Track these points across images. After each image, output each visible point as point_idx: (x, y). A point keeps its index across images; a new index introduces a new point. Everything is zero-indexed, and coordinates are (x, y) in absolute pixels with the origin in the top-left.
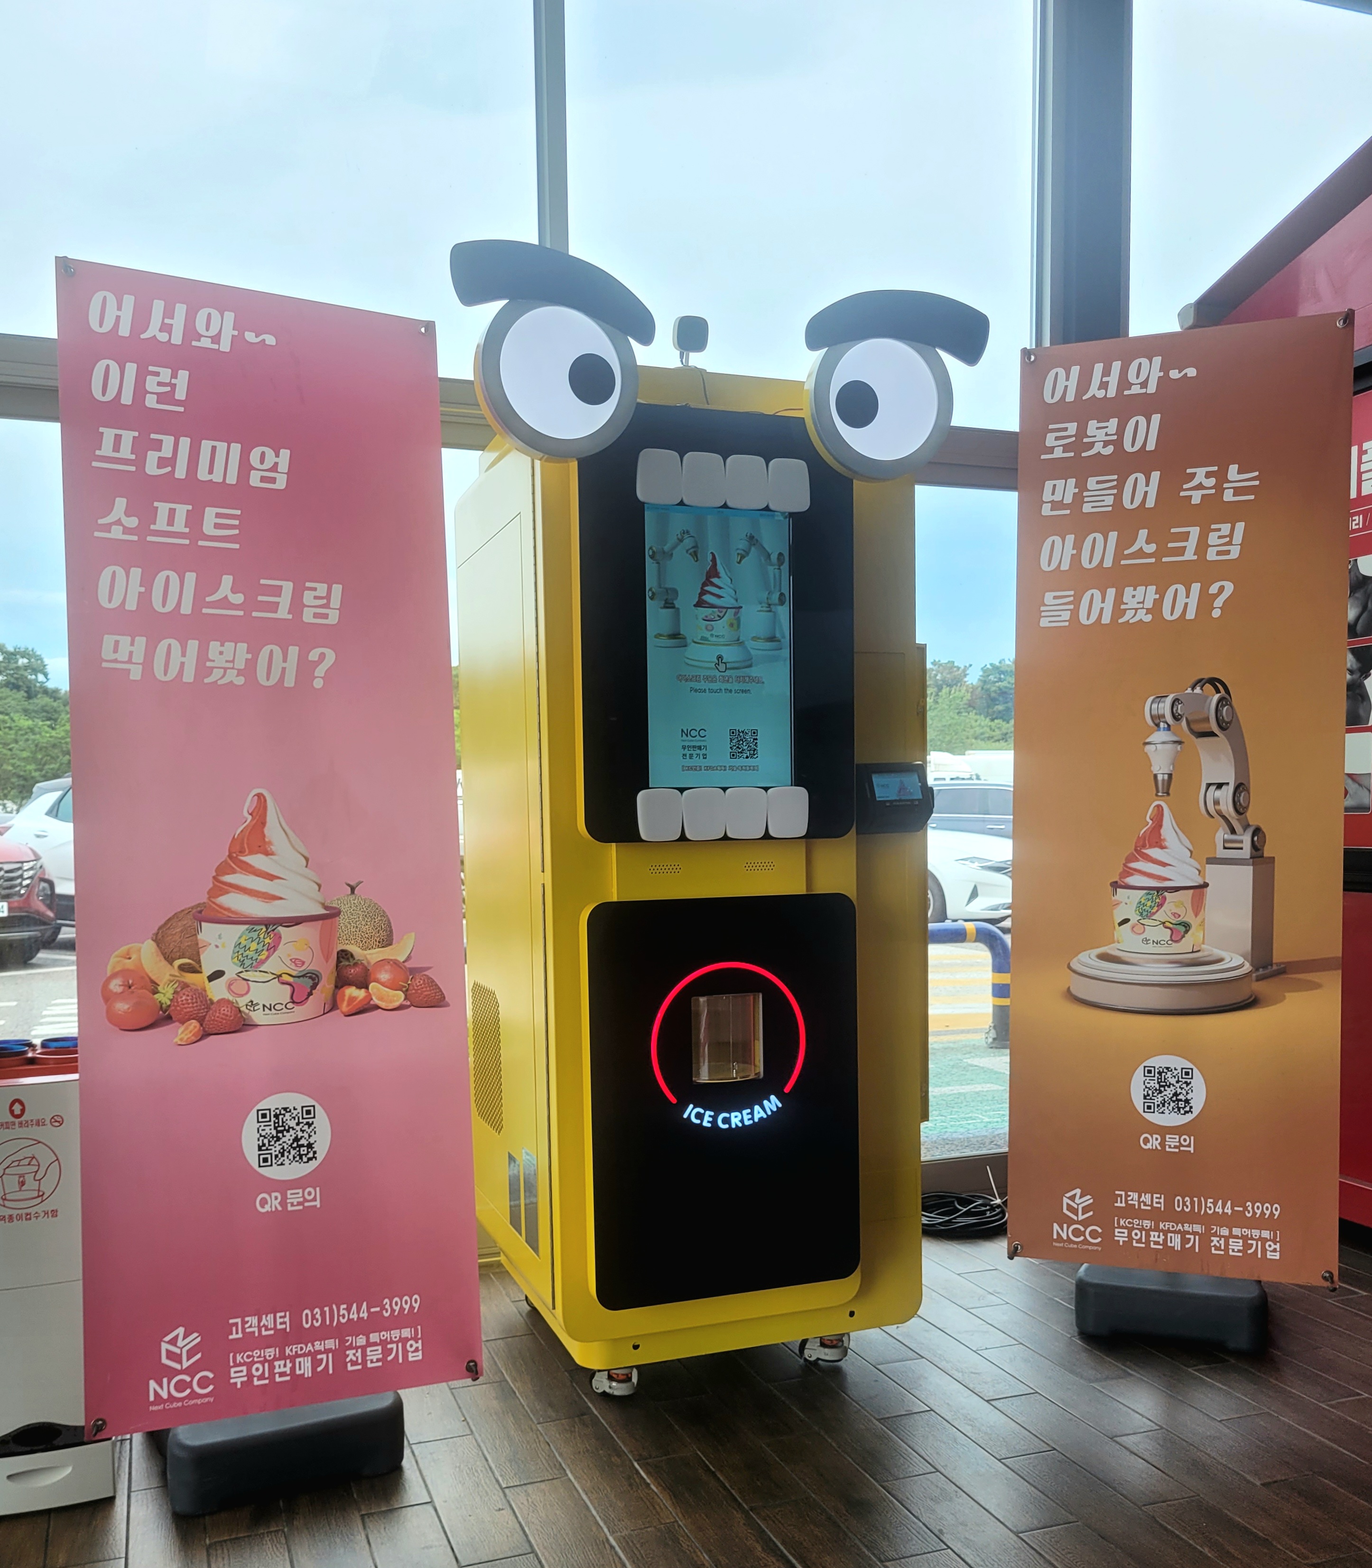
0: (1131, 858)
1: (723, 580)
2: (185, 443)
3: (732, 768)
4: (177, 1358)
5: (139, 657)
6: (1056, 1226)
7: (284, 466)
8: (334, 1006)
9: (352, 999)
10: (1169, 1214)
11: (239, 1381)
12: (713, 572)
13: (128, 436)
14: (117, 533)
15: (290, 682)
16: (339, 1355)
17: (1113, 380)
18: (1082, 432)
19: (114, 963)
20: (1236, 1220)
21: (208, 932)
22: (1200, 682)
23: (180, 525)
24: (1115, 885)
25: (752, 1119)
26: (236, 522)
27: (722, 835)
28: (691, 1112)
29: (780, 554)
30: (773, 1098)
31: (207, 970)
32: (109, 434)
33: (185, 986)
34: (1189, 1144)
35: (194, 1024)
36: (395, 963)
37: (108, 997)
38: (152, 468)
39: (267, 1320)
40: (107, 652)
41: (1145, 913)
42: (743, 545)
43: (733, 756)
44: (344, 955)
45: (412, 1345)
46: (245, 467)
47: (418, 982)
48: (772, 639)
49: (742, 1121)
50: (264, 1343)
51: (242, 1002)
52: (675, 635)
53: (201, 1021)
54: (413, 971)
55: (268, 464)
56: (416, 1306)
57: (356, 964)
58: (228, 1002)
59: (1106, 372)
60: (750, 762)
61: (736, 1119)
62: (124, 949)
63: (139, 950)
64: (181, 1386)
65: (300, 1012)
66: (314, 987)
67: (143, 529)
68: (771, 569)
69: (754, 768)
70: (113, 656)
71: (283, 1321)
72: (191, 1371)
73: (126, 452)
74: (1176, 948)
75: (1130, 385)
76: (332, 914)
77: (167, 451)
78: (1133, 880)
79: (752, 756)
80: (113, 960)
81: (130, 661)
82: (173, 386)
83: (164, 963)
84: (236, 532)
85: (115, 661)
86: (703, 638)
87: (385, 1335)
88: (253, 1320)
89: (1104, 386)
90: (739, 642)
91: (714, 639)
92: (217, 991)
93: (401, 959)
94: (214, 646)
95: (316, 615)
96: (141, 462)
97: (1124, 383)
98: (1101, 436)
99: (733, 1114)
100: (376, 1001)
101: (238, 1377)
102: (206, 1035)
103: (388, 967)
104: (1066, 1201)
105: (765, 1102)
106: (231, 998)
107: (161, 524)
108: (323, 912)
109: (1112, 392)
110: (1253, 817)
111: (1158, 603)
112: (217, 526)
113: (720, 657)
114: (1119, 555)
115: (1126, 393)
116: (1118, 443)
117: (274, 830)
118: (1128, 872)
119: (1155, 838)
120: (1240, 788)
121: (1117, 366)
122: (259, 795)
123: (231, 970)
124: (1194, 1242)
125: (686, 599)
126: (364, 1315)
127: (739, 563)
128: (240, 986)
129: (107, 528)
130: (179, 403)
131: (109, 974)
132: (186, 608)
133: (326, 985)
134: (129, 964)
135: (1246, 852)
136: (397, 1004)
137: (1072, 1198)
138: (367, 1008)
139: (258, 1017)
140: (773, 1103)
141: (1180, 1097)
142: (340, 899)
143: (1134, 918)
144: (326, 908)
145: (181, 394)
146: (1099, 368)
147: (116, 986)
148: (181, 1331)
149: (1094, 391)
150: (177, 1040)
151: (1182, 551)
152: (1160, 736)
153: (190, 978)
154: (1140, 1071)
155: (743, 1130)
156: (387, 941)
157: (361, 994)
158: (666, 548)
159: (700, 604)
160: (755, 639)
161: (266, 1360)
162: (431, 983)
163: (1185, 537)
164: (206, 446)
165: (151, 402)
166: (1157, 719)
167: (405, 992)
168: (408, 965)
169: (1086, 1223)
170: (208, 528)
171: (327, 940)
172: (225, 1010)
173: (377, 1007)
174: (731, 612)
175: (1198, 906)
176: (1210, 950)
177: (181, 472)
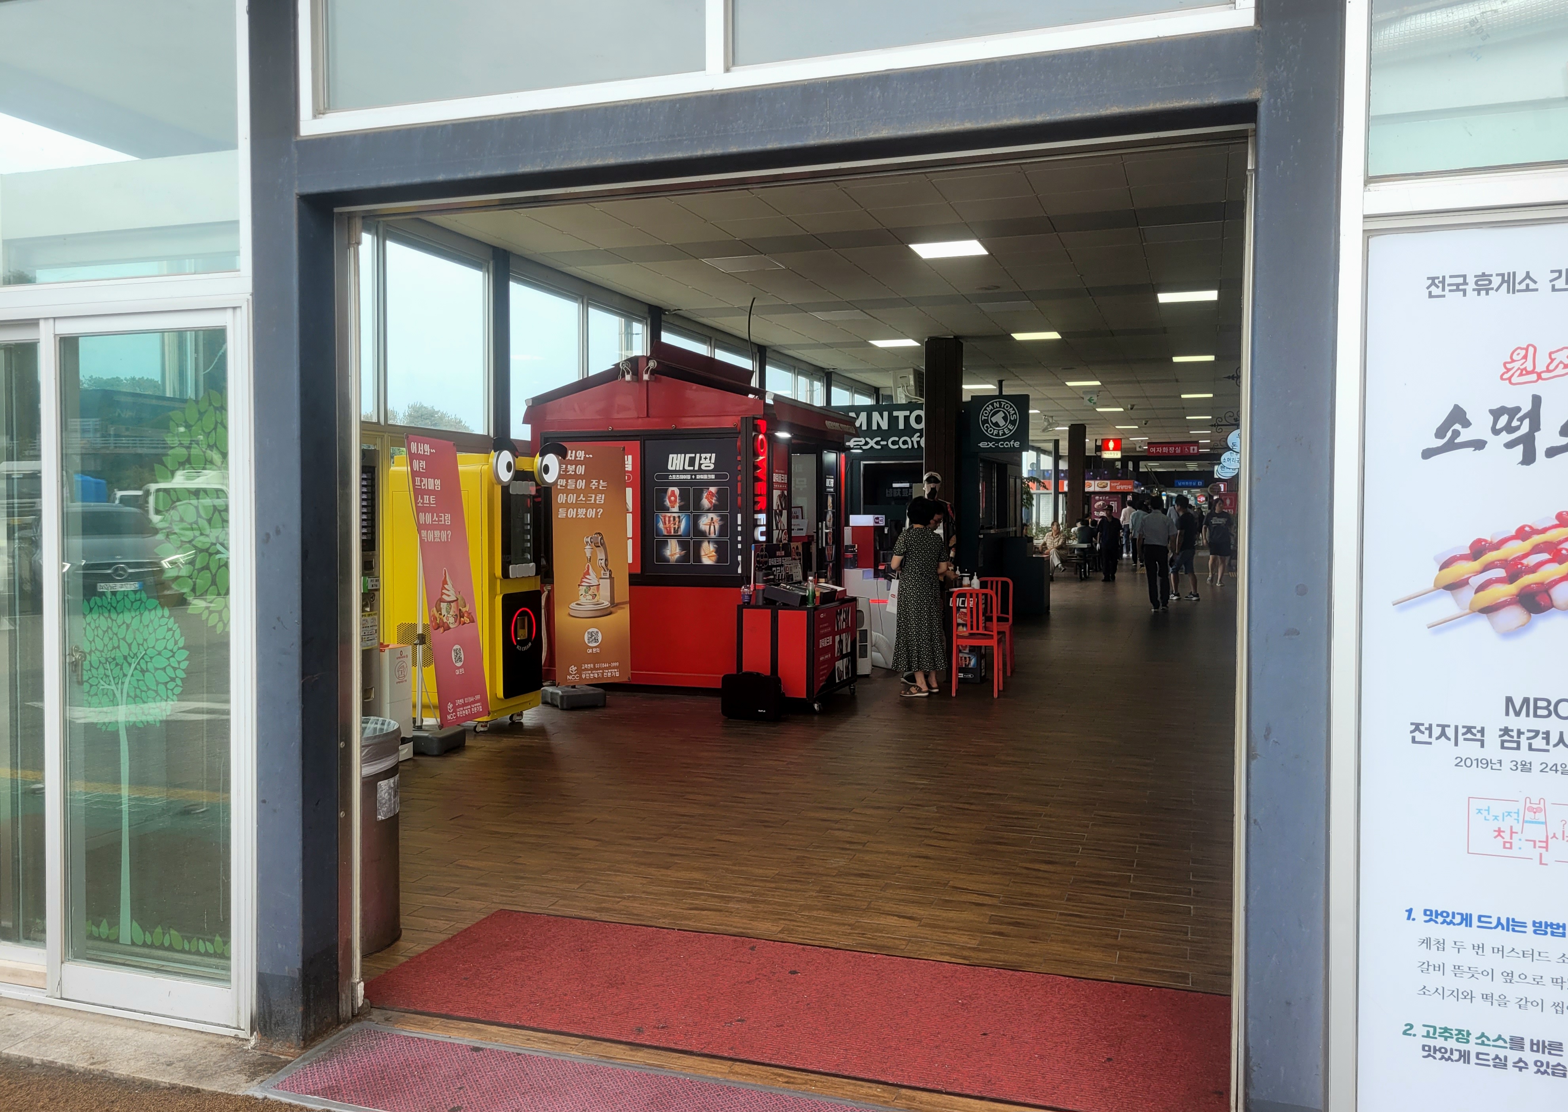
0: (583, 578)
6: (568, 676)
10: (595, 669)
18: (566, 468)
20: (610, 668)
22: (596, 533)
24: (579, 585)
34: (598, 650)
41: (586, 592)
59: (572, 453)
74: (594, 601)
78: (583, 584)
97: (576, 457)
98: (571, 469)
104: (570, 669)
110: (609, 567)
111: (586, 513)
114: (576, 500)
115: (576, 459)
116: (575, 472)
118: (582, 582)
119: (588, 573)
120: (606, 560)
124: (600, 675)
135: (608, 576)
137: (572, 668)
143: (584, 594)
151: (591, 500)
152: (588, 547)
163: (591, 497)
166: (587, 542)
167: (469, 619)
169: (575, 674)
175: (598, 590)
176: (601, 601)
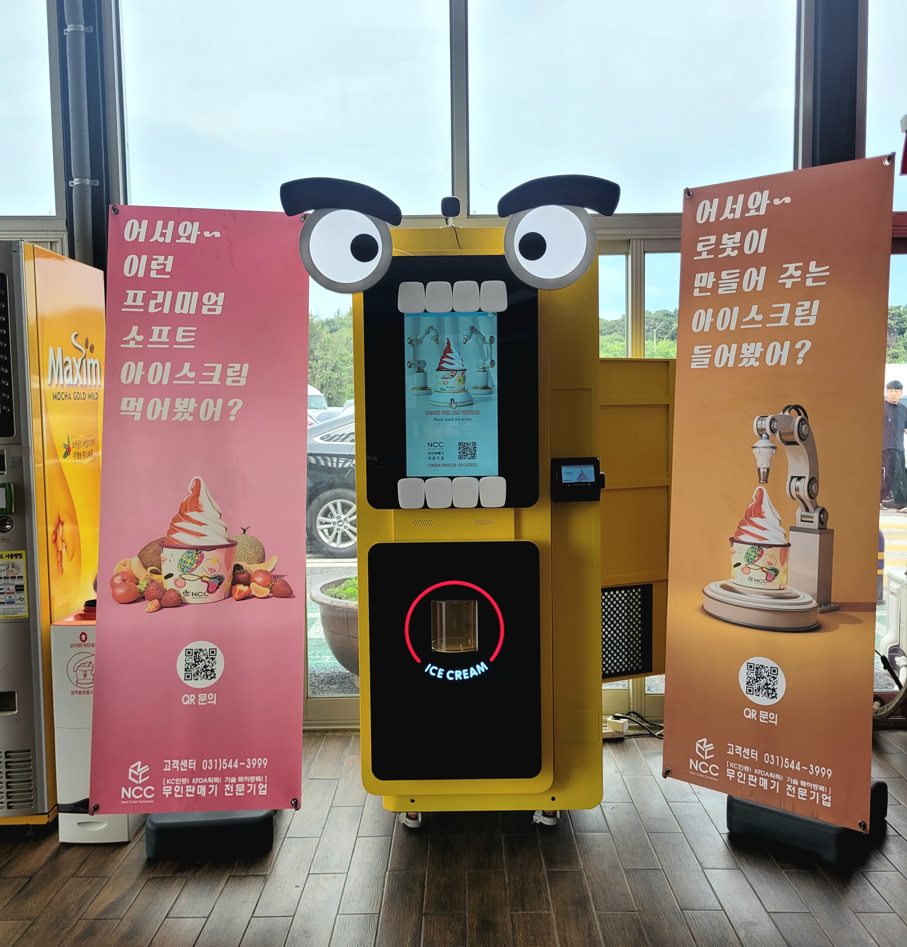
0: (742, 523)
1: (455, 354)
2: (169, 294)
3: (460, 465)
4: (137, 777)
5: (139, 408)
6: (691, 761)
7: (221, 302)
8: (230, 595)
9: (240, 591)
10: (760, 764)
11: (167, 794)
12: (448, 350)
13: (141, 294)
14: (132, 344)
15: (217, 418)
16: (221, 786)
17: (739, 207)
18: (719, 241)
19: (118, 568)
20: (802, 775)
21: (167, 553)
22: (788, 408)
23: (164, 338)
24: (732, 540)
25: (469, 675)
26: (194, 334)
27: (450, 505)
28: (430, 669)
29: (491, 337)
30: (482, 663)
31: (165, 573)
32: (131, 293)
33: (153, 581)
34: (775, 720)
35: (156, 602)
36: (266, 572)
37: (113, 586)
38: (152, 309)
39: (184, 763)
40: (123, 407)
41: (751, 561)
42: (467, 333)
43: (460, 458)
44: (238, 567)
45: (261, 786)
46: (200, 304)
47: (278, 583)
48: (486, 388)
49: (462, 676)
50: (182, 775)
51: (181, 591)
52: (425, 388)
53: (160, 600)
54: (276, 577)
55: (212, 301)
56: (265, 764)
57: (244, 572)
58: (175, 591)
59: (735, 202)
60: (472, 461)
61: (458, 675)
62: (123, 561)
63: (131, 562)
64: (138, 792)
65: (211, 597)
66: (220, 584)
67: (145, 342)
68: (485, 346)
69: (475, 465)
70: (126, 409)
71: (192, 764)
72: (143, 785)
73: (139, 302)
74: (769, 585)
75: (748, 210)
76: (232, 544)
77: (160, 300)
78: (743, 538)
79: (473, 458)
80: (117, 566)
81: (135, 411)
82: (165, 265)
83: (143, 568)
84: (193, 339)
85: (128, 411)
86: (442, 389)
87: (247, 778)
88: (176, 762)
89: (733, 211)
90: (464, 390)
91: (449, 389)
92: (169, 584)
93: (269, 570)
94: (178, 401)
95: (233, 381)
96: (146, 306)
97: (745, 209)
98: (730, 244)
99: (457, 672)
100: (253, 593)
101: (167, 791)
102: (161, 607)
103: (261, 574)
104: (698, 745)
105: (477, 666)
106: (176, 588)
107: (155, 338)
108: (228, 543)
109: (738, 215)
110: (821, 501)
111: (763, 354)
112: (184, 337)
113: (452, 400)
114: (739, 322)
115: (746, 215)
116: (741, 249)
117: (203, 499)
118: (741, 532)
119: (757, 511)
120: (813, 481)
121: (741, 197)
122: (197, 480)
123: (177, 574)
124: (775, 785)
125: (431, 367)
126: (236, 766)
127: (465, 343)
128: (181, 582)
129: (127, 342)
130: (167, 273)
131: (114, 573)
132: (165, 382)
133: (227, 583)
134: (125, 569)
135: (815, 525)
136: (265, 595)
137: (702, 744)
138: (248, 596)
139: (189, 599)
140: (482, 667)
141: (770, 686)
142: (238, 537)
143: (744, 563)
144: (229, 541)
145: (168, 269)
146: (730, 199)
147: (117, 580)
148: (139, 763)
149: (727, 215)
150: (147, 610)
151: (779, 319)
152: (762, 443)
153: (155, 577)
154: (745, 666)
155: (463, 681)
156: (262, 560)
157: (245, 589)
158: (419, 338)
159: (440, 369)
160: (475, 388)
161: (181, 785)
162: (285, 584)
163: (782, 310)
164: (180, 294)
165: (153, 274)
166: (761, 431)
167: (271, 589)
168: (273, 573)
169: (709, 762)
170: (179, 339)
171: (228, 558)
172: (172, 595)
173: (254, 596)
174: (459, 373)
175: (784, 559)
176: (790, 590)
177: (166, 310)
